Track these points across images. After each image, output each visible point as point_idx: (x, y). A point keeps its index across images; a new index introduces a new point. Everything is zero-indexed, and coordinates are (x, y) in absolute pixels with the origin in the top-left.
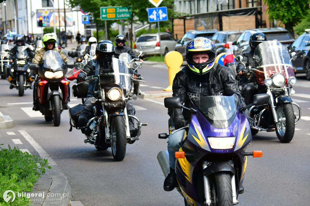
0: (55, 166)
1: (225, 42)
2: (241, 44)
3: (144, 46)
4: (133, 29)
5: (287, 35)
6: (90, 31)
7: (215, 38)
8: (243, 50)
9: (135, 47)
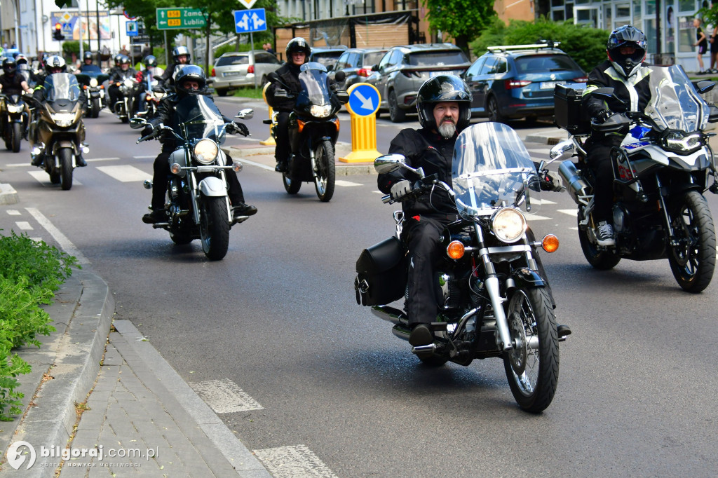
0: (86, 264)
1: (361, 67)
2: (387, 70)
3: (228, 73)
4: (211, 44)
5: (460, 56)
6: (140, 47)
7: (343, 59)
8: (389, 79)
9: (214, 74)
